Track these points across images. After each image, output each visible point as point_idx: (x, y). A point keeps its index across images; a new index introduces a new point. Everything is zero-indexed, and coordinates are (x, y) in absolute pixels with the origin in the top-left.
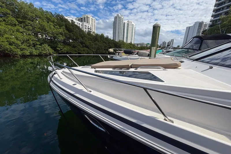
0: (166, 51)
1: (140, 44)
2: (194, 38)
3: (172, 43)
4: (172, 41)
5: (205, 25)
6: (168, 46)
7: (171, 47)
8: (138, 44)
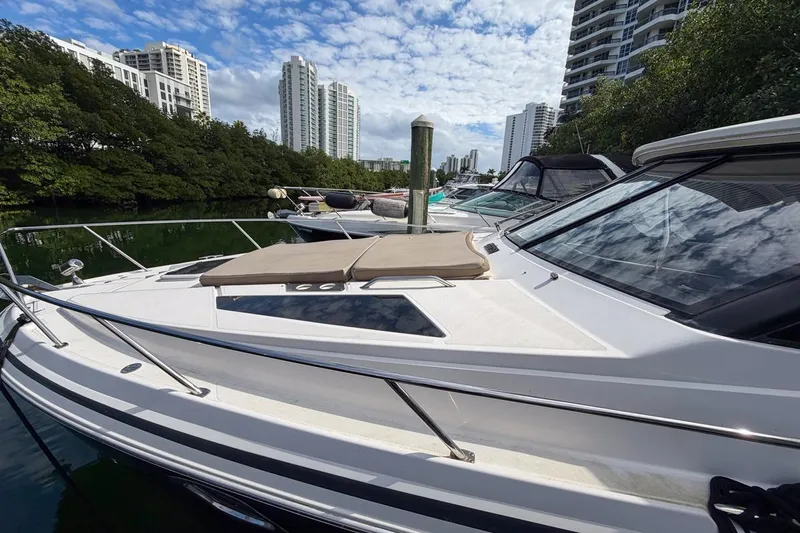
0: (460, 189)
1: (378, 162)
2: (523, 160)
3: (472, 161)
4: (474, 154)
5: (552, 114)
6: (464, 169)
7: (472, 175)
8: (372, 163)
